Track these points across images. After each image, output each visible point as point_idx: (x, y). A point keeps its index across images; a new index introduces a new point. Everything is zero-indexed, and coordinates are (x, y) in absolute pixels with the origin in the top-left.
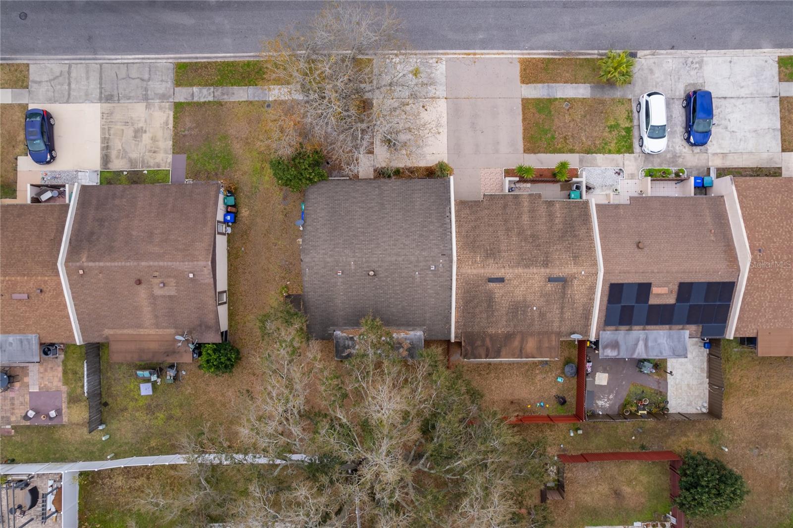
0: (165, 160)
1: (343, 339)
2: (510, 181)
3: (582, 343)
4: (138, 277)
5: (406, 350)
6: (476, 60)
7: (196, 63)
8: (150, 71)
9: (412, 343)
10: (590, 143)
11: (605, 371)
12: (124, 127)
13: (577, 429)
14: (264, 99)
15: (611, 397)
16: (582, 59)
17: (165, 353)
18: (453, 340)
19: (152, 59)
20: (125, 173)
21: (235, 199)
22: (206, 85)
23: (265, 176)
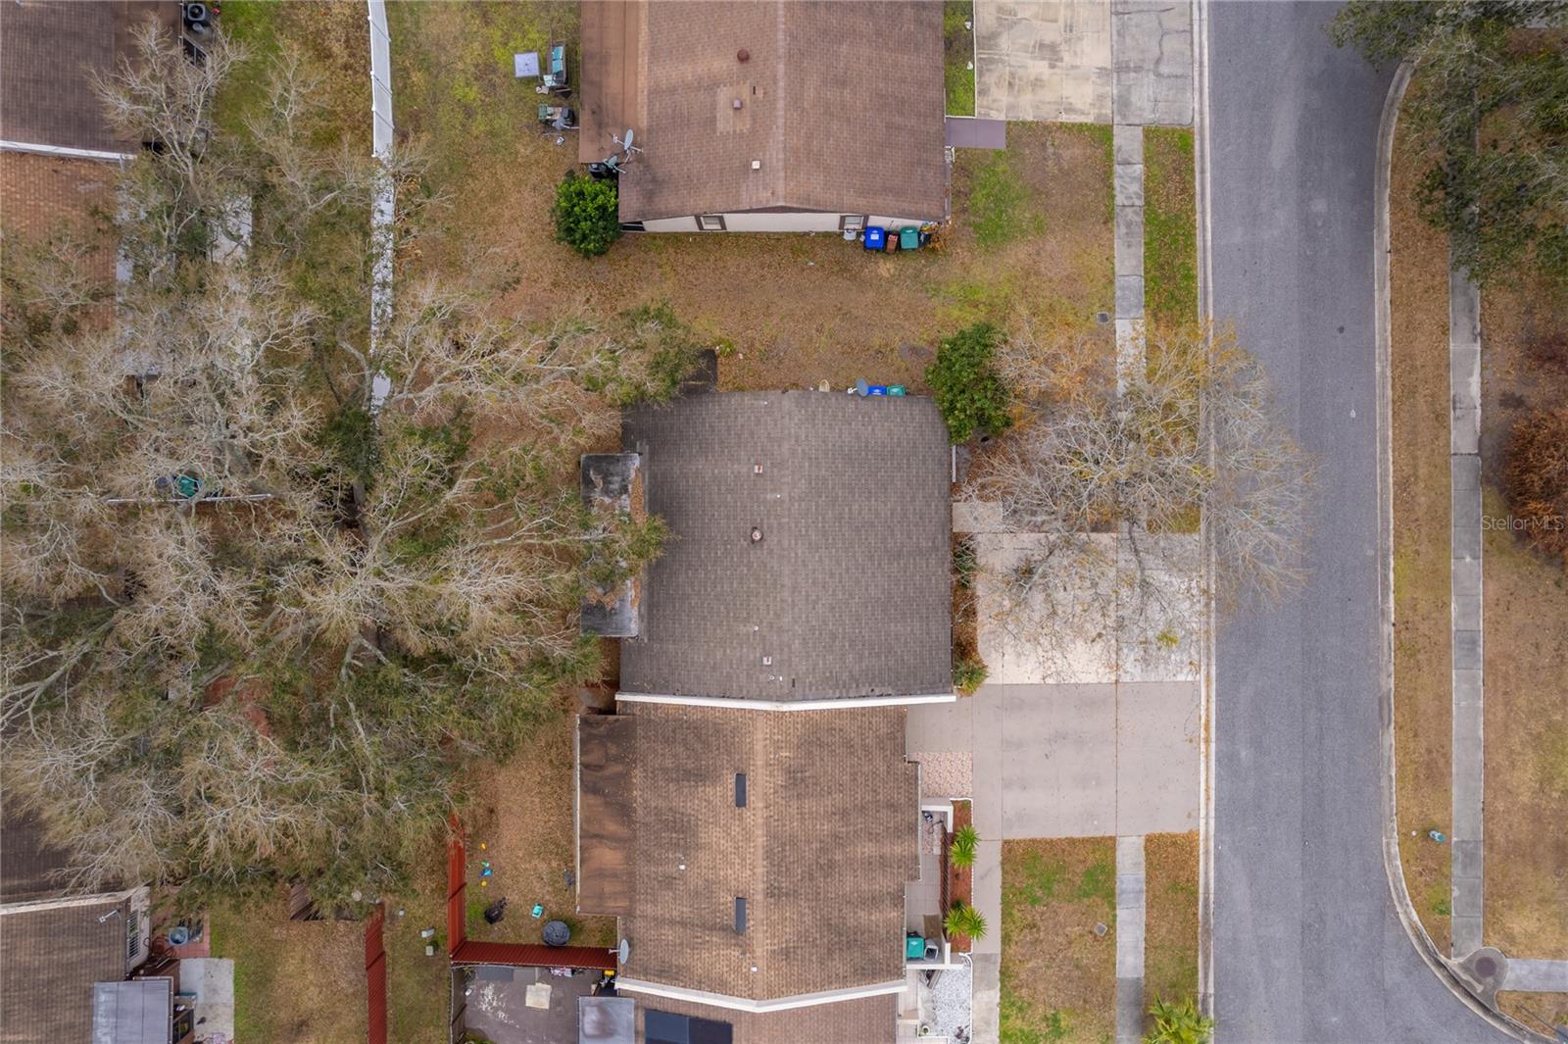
0: (995, 105)
1: (623, 472)
2: (945, 813)
3: (612, 961)
4: (754, 57)
5: (599, 601)
6: (1195, 745)
7: (1193, 170)
8: (1176, 76)
9: (613, 612)
10: (1023, 976)
11: (555, 1002)
12: (1061, 23)
13: (434, 943)
14: (1117, 309)
15: (501, 1015)
16: (1196, 961)
17: (599, 107)
18: (618, 697)
19: (1201, 81)
20: (968, 25)
21: (913, 249)
22: (1147, 190)
23: (960, 310)
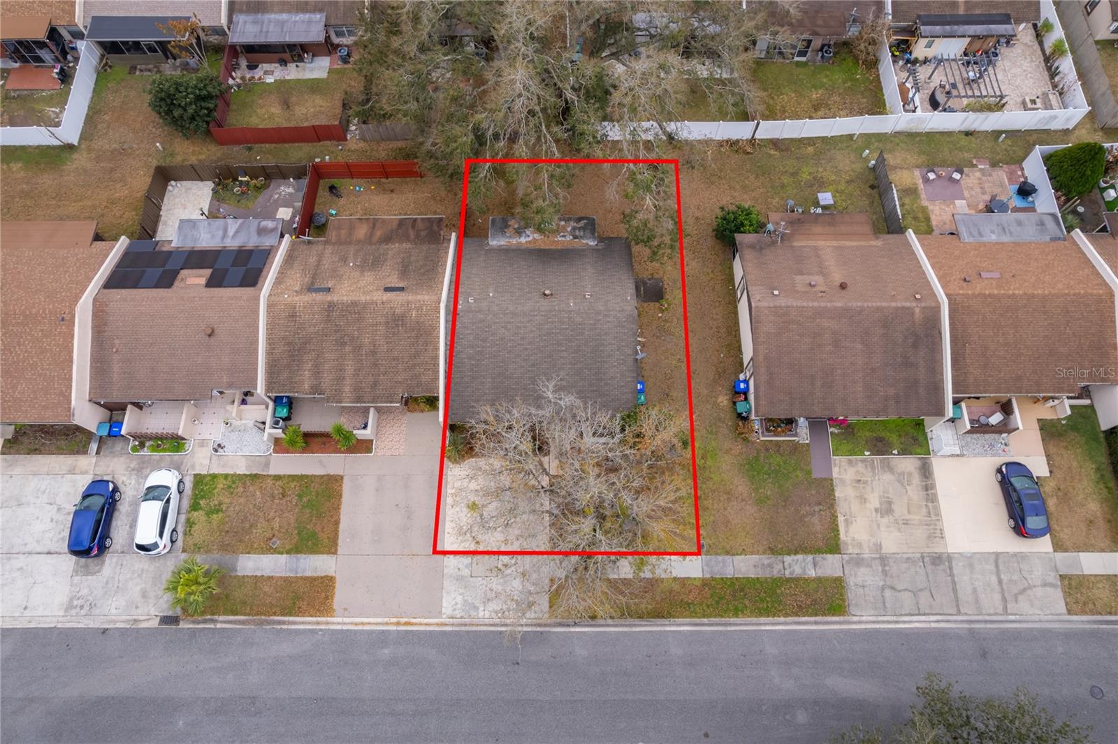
0: (842, 470)
1: (586, 237)
2: (366, 430)
3: (302, 234)
4: (844, 292)
5: (510, 226)
6: (396, 615)
7: (816, 615)
8: (884, 603)
10: (251, 489)
12: (908, 517)
14: (709, 558)
15: (276, 196)
16: (241, 615)
17: (803, 224)
18: (454, 234)
19: (884, 622)
20: (895, 452)
22: (797, 579)
23: (700, 447)
